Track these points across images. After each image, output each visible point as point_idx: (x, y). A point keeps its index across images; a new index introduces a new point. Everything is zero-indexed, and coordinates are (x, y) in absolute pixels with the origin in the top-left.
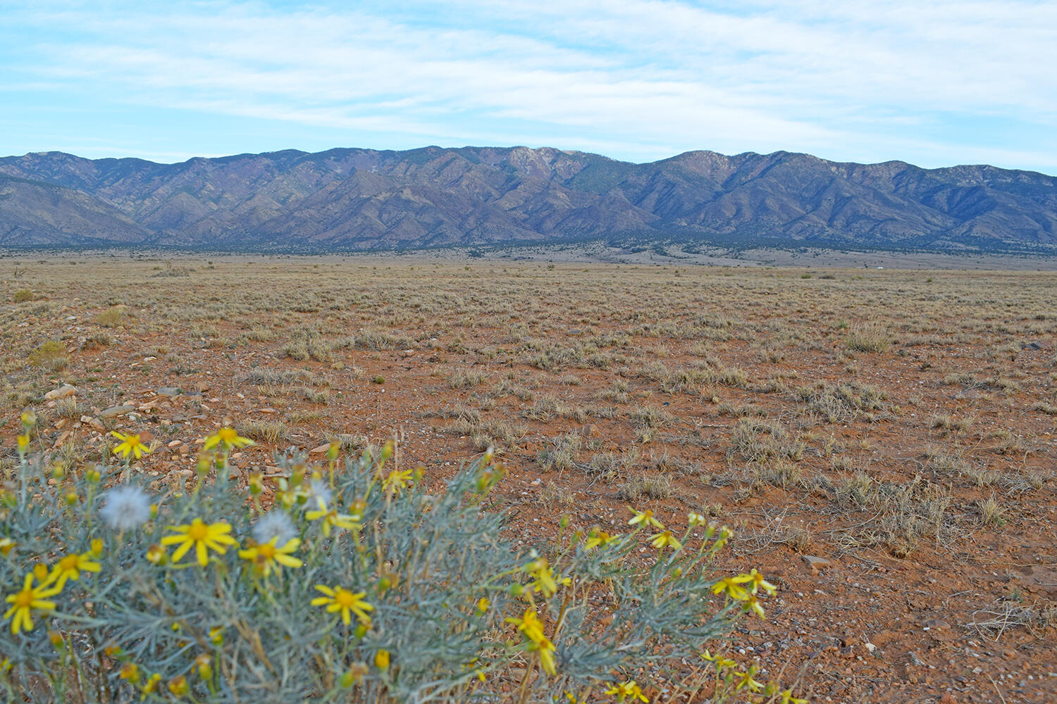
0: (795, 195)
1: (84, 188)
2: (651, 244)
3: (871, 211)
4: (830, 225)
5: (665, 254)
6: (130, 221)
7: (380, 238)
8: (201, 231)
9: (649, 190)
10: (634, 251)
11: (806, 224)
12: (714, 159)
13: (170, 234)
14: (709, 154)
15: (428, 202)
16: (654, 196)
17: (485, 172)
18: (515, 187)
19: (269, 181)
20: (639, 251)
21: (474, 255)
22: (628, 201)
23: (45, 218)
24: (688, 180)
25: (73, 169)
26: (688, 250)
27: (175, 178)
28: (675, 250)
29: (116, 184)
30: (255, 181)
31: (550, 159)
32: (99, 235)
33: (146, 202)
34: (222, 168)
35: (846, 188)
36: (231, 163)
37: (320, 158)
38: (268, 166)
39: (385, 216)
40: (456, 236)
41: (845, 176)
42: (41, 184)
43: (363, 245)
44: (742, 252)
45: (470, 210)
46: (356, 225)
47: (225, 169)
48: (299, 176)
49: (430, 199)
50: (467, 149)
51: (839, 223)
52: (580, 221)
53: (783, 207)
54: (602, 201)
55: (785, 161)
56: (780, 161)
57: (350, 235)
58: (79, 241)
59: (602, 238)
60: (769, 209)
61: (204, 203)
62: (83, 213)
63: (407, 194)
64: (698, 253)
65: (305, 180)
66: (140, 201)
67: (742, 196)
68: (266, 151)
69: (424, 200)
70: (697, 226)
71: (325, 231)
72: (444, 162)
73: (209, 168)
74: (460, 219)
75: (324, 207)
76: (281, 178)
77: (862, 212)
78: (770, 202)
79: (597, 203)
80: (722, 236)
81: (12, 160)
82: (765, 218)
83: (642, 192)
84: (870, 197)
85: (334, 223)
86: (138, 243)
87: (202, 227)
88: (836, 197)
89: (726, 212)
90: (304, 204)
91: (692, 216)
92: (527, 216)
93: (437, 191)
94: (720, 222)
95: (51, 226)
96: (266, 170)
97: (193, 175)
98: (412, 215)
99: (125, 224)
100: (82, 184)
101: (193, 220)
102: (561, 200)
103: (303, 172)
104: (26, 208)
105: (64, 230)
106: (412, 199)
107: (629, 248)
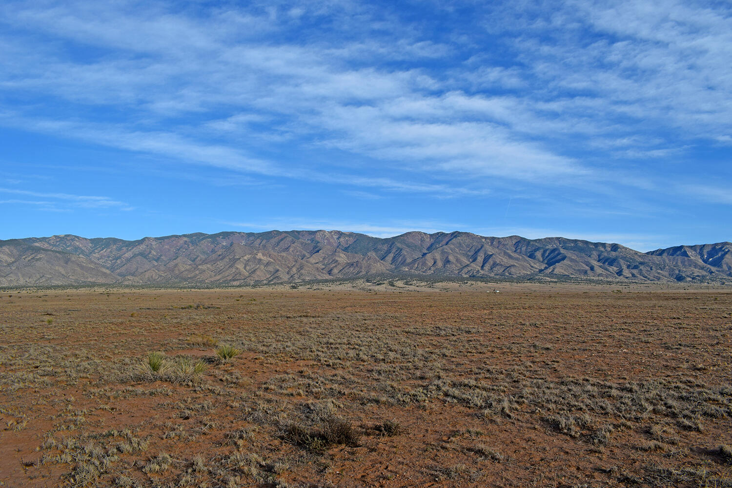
0: (464, 254)
1: (83, 254)
2: (388, 280)
3: (502, 262)
4: (482, 269)
5: (394, 286)
6: (108, 271)
7: (245, 279)
8: (147, 276)
9: (388, 252)
10: (378, 285)
11: (470, 269)
12: (422, 236)
13: (130, 278)
14: (420, 233)
16: (391, 255)
17: (302, 243)
18: (318, 251)
19: (186, 250)
20: (381, 284)
21: (294, 287)
22: (378, 259)
23: (60, 271)
24: (408, 246)
25: (78, 244)
26: (406, 283)
27: (135, 249)
28: (400, 284)
29: (102, 252)
30: (179, 250)
31: (337, 236)
32: (90, 280)
33: (118, 261)
34: (161, 243)
35: (489, 250)
36: (166, 240)
37: (214, 237)
38: (186, 242)
39: (248, 268)
40: (286, 278)
41: (490, 244)
42: (59, 252)
43: (235, 283)
45: (293, 264)
46: (232, 272)
47: (163, 243)
48: (203, 246)
49: (272, 259)
50: (293, 232)
51: (487, 267)
52: (352, 269)
53: (457, 260)
55: (459, 236)
56: (456, 237)
57: (230, 278)
58: (78, 283)
59: (363, 278)
60: (450, 262)
61: (150, 261)
62: (82, 267)
63: (260, 256)
64: (411, 285)
65: (206, 249)
66: (114, 261)
67: (436, 255)
68: (185, 234)
69: (269, 259)
70: (413, 271)
71: (215, 276)
72: (280, 238)
73: (154, 243)
74: (288, 268)
75: (215, 263)
76: (193, 248)
77: (498, 262)
78: (451, 258)
79: (361, 259)
80: (425, 276)
81: (44, 239)
82: (448, 266)
83: (385, 253)
84: (503, 254)
85: (220, 272)
86: (112, 284)
87: (147, 275)
88: (485, 254)
89: (428, 263)
90: (204, 262)
91: (411, 265)
92: (324, 267)
93: (276, 254)
94: (425, 269)
95: (63, 275)
96: (185, 244)
97: (145, 247)
98: (262, 267)
99: (105, 273)
100: (83, 252)
101: (143, 271)
102: (342, 258)
103: (205, 244)
104: (50, 265)
105: (70, 277)
106: (262, 258)
107: (375, 283)
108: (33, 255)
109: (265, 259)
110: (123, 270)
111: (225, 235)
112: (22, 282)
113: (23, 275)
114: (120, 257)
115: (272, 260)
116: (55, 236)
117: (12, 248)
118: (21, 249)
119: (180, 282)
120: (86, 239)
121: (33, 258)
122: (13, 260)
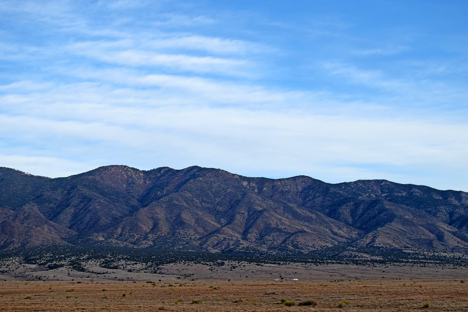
0: (209, 208)
2: (68, 259)
3: (282, 224)
4: (245, 238)
5: (83, 270)
9: (64, 204)
10: (51, 268)
11: (221, 237)
12: (129, 174)
14: (124, 168)
16: (70, 211)
20: (56, 267)
24: (103, 194)
26: (106, 265)
28: (93, 266)
35: (257, 202)
41: (256, 191)
44: (160, 266)
51: (253, 235)
53: (198, 221)
54: (16, 217)
55: (199, 176)
56: (194, 176)
59: (16, 254)
60: (184, 223)
64: (116, 268)
67: (158, 210)
70: (114, 241)
77: (273, 225)
78: (186, 216)
79: (12, 218)
82: (182, 232)
83: (58, 207)
84: (281, 210)
88: (249, 210)
89: (143, 226)
91: (109, 231)
94: (137, 237)
107: (45, 264)
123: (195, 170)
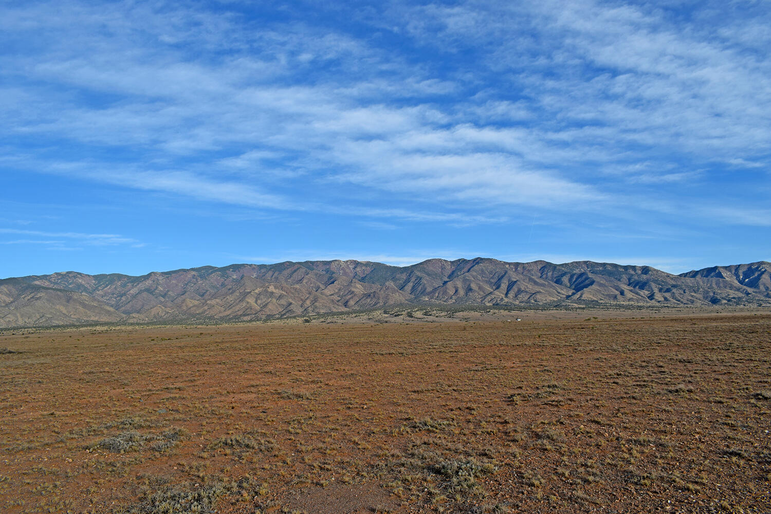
0: (487, 281)
1: (87, 292)
2: (406, 311)
3: (528, 288)
4: (506, 297)
5: (413, 317)
6: (112, 309)
7: (256, 314)
8: (153, 314)
9: (407, 281)
10: (396, 316)
11: (493, 296)
12: (442, 263)
13: (135, 316)
14: (440, 260)
15: (284, 293)
16: (411, 285)
18: (333, 283)
19: (195, 284)
20: (398, 315)
21: (307, 321)
22: (397, 288)
23: (62, 310)
24: (429, 275)
25: (80, 281)
26: (426, 314)
27: (140, 285)
28: (418, 314)
29: (106, 289)
30: (187, 284)
31: (353, 266)
32: (92, 318)
33: (122, 298)
34: (168, 277)
35: (514, 276)
36: (173, 275)
37: (224, 270)
38: (195, 276)
39: (259, 302)
40: (299, 311)
41: (514, 270)
42: (60, 290)
43: (246, 318)
45: (307, 297)
46: (242, 307)
47: (169, 278)
48: (212, 280)
49: (284, 291)
50: (307, 262)
51: (511, 294)
52: (369, 300)
53: (480, 288)
54: (381, 289)
55: (481, 263)
56: (478, 263)
57: (239, 313)
58: (80, 322)
59: (380, 309)
60: (472, 290)
61: (157, 297)
63: (271, 289)
64: (430, 315)
65: (215, 282)
66: (119, 298)
67: (458, 283)
68: (193, 267)
69: (281, 292)
70: (433, 300)
71: (225, 311)
72: (293, 270)
73: (161, 278)
74: (301, 301)
75: (225, 298)
76: (201, 282)
77: (523, 289)
78: (473, 286)
79: (379, 289)
80: (446, 305)
81: (45, 277)
82: (471, 294)
83: (404, 283)
84: (528, 281)
85: (230, 307)
86: (115, 322)
87: (154, 311)
88: (509, 280)
89: (449, 291)
90: (214, 296)
91: (431, 295)
92: (340, 298)
93: (288, 286)
94: (446, 298)
95: (64, 314)
96: (193, 278)
97: (151, 282)
98: (274, 300)
99: (109, 311)
100: (86, 290)
101: (149, 308)
102: (359, 288)
103: (214, 278)
104: (51, 304)
105: (72, 316)
106: (274, 291)
107: (393, 314)
108: (33, 294)
109: (278, 292)
110: (128, 307)
111: (236, 267)
112: (21, 322)
113: (22, 316)
114: (125, 294)
115: (285, 293)
116: (56, 273)
117: (11, 287)
118: (20, 288)
119: (188, 319)
120: (89, 275)
121: (33, 297)
122: (12, 299)
123: (478, 260)
